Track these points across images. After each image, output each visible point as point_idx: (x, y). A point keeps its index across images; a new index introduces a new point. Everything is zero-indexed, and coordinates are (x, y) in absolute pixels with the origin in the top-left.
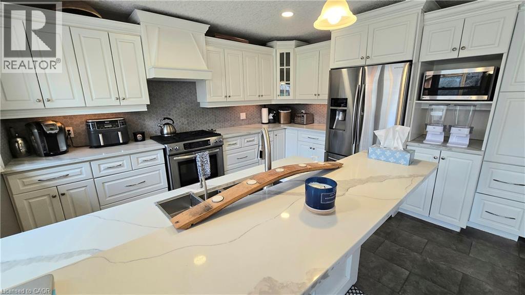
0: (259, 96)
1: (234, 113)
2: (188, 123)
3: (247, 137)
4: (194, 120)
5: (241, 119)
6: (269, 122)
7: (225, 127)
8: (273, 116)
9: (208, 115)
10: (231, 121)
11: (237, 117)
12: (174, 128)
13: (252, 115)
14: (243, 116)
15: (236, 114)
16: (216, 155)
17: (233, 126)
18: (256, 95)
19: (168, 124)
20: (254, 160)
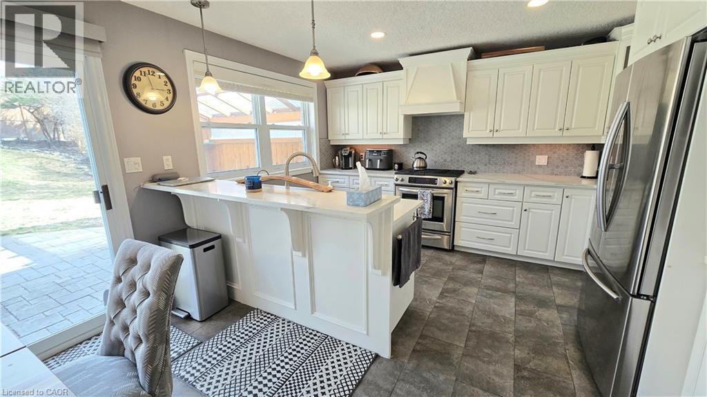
1: (525, 154)
2: (451, 161)
3: (499, 187)
4: (459, 159)
5: (537, 164)
9: (479, 153)
10: (516, 166)
11: (529, 161)
12: (425, 162)
13: (562, 161)
14: (542, 160)
15: (528, 156)
16: (444, 198)
17: (519, 173)
18: (554, 128)
19: (420, 158)
20: (510, 223)
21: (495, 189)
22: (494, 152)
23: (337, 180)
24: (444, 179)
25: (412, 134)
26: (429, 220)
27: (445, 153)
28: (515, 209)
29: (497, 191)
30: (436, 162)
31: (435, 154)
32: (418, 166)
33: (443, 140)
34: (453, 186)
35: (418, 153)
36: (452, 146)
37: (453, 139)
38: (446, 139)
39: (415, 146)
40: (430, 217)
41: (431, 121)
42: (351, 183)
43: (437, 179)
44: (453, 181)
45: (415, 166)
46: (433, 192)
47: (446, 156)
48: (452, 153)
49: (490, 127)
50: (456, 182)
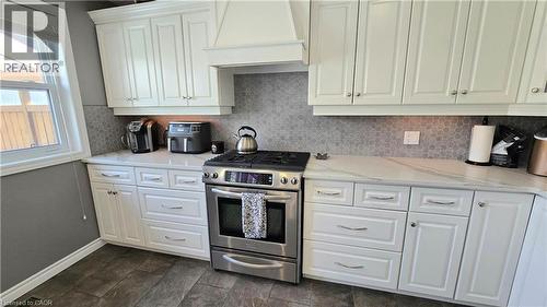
0: (455, 93)
1: (389, 130)
2: (291, 138)
3: (370, 187)
4: (302, 135)
5: (405, 142)
6: (492, 162)
7: (361, 154)
8: (508, 149)
9: (328, 128)
10: (377, 145)
11: (394, 138)
12: (255, 143)
13: (439, 139)
14: (412, 137)
15: (394, 132)
16: (284, 204)
17: (382, 155)
18: (444, 92)
19: (246, 136)
20: (389, 243)
21: (364, 191)
22: (348, 125)
23: (118, 173)
24: (283, 175)
25: (236, 100)
26: (262, 239)
27: (282, 128)
28: (396, 222)
29: (367, 193)
30: (270, 140)
31: (267, 128)
32: (244, 147)
33: (279, 109)
34: (297, 186)
35: (243, 128)
36: (291, 117)
37: (292, 107)
38: (282, 106)
39: (240, 118)
40: (264, 236)
41: (260, 82)
42: (139, 178)
43: (271, 175)
44: (299, 179)
45: (240, 147)
46: (267, 197)
47: (283, 132)
48: (292, 128)
49: (347, 89)
50: (303, 180)
